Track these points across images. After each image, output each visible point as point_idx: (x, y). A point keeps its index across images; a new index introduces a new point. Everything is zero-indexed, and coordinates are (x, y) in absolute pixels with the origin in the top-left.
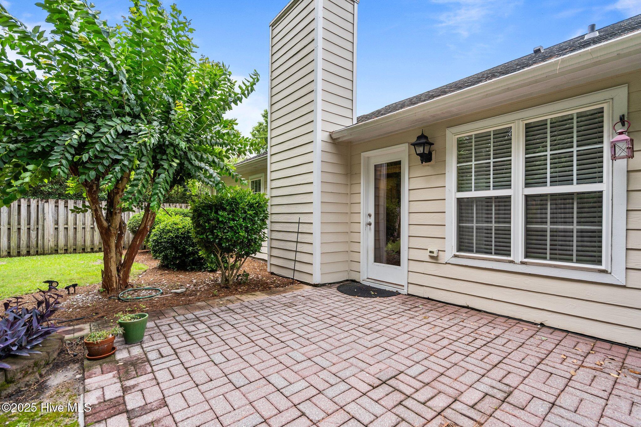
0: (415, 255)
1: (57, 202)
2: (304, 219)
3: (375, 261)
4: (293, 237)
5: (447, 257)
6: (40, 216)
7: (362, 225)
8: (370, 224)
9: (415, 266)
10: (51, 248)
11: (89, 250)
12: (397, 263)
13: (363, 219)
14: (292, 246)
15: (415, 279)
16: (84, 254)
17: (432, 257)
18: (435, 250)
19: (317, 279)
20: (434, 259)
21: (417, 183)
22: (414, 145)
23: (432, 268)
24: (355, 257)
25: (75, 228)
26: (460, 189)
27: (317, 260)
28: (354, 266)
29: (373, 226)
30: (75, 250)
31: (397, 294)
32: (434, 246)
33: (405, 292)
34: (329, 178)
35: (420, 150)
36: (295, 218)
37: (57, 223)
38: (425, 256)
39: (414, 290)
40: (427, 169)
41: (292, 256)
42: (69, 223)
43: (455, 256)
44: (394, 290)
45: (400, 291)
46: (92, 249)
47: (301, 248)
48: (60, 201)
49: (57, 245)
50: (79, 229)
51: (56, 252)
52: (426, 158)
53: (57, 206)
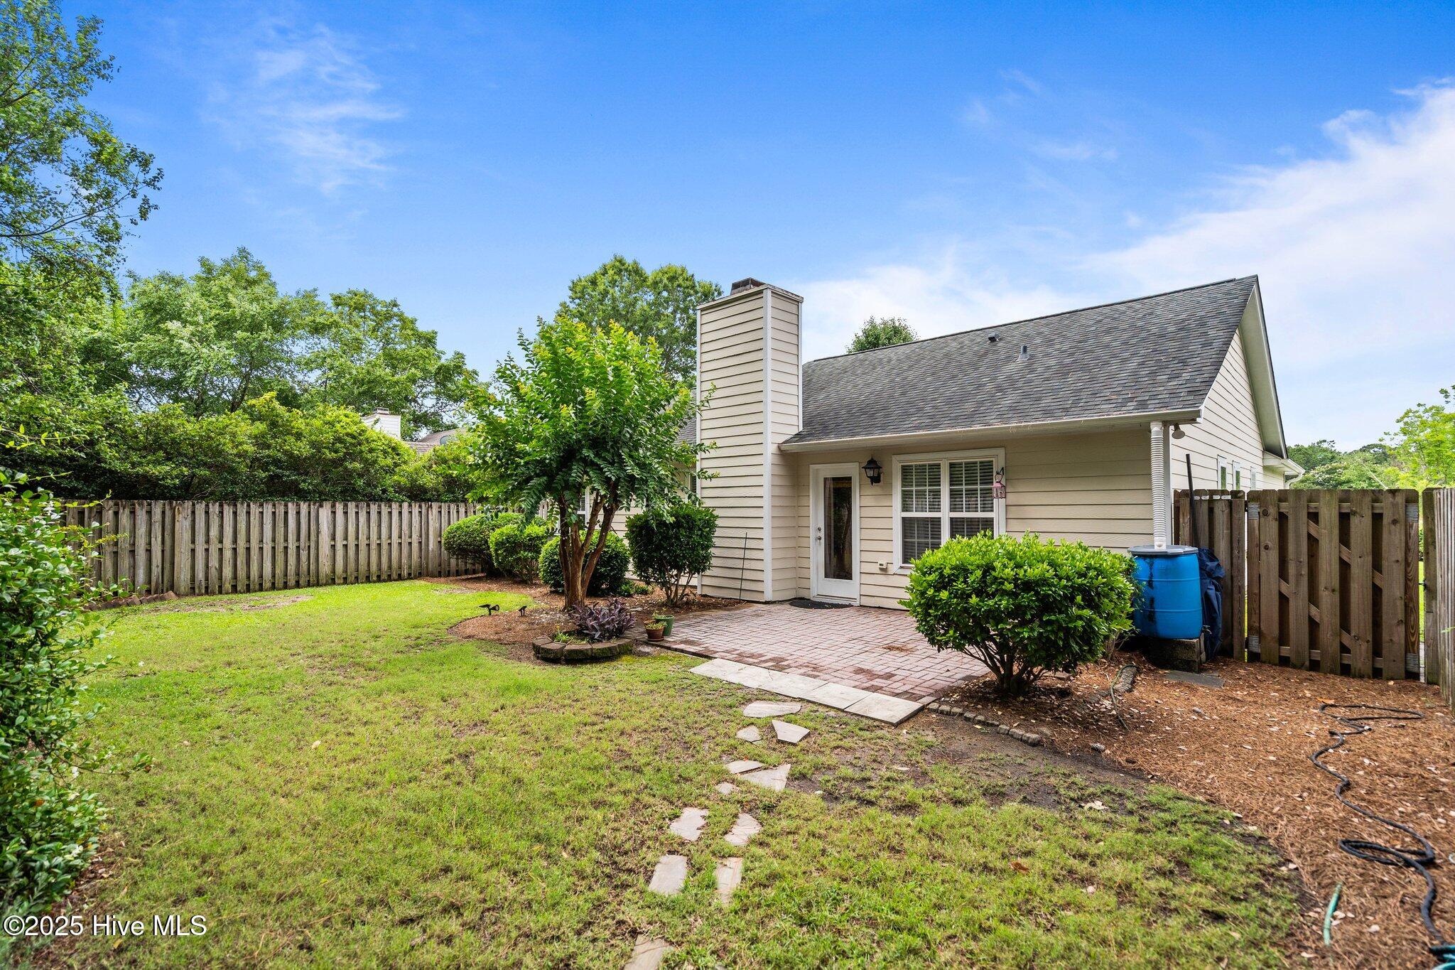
0: (867, 568)
1: (333, 506)
2: (751, 534)
3: (826, 576)
4: (740, 554)
5: (894, 569)
6: (313, 527)
7: (812, 540)
8: (820, 539)
9: (866, 579)
10: (327, 575)
11: (375, 578)
12: (848, 576)
13: (812, 534)
14: (739, 564)
15: (866, 590)
16: (368, 585)
17: (881, 569)
18: (884, 563)
19: (769, 596)
20: (884, 571)
21: (868, 501)
22: (865, 468)
23: (881, 579)
24: (804, 573)
25: (357, 546)
26: (905, 509)
27: (768, 577)
28: (804, 583)
29: (823, 540)
30: (357, 578)
31: (850, 606)
32: (883, 560)
33: (857, 603)
34: (778, 492)
35: (871, 473)
36: (742, 533)
37: (334, 538)
38: (875, 568)
39: (865, 601)
40: (876, 489)
41: (738, 574)
42: (349, 538)
43: (901, 567)
44: (847, 603)
45: (852, 603)
46: (379, 577)
47: (748, 565)
48: (337, 504)
49: (334, 571)
50: (363, 547)
51: (332, 582)
52: (875, 480)
53: (334, 513)
